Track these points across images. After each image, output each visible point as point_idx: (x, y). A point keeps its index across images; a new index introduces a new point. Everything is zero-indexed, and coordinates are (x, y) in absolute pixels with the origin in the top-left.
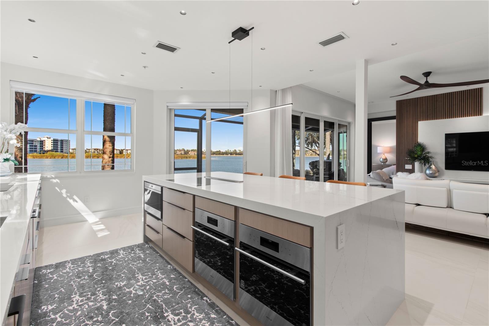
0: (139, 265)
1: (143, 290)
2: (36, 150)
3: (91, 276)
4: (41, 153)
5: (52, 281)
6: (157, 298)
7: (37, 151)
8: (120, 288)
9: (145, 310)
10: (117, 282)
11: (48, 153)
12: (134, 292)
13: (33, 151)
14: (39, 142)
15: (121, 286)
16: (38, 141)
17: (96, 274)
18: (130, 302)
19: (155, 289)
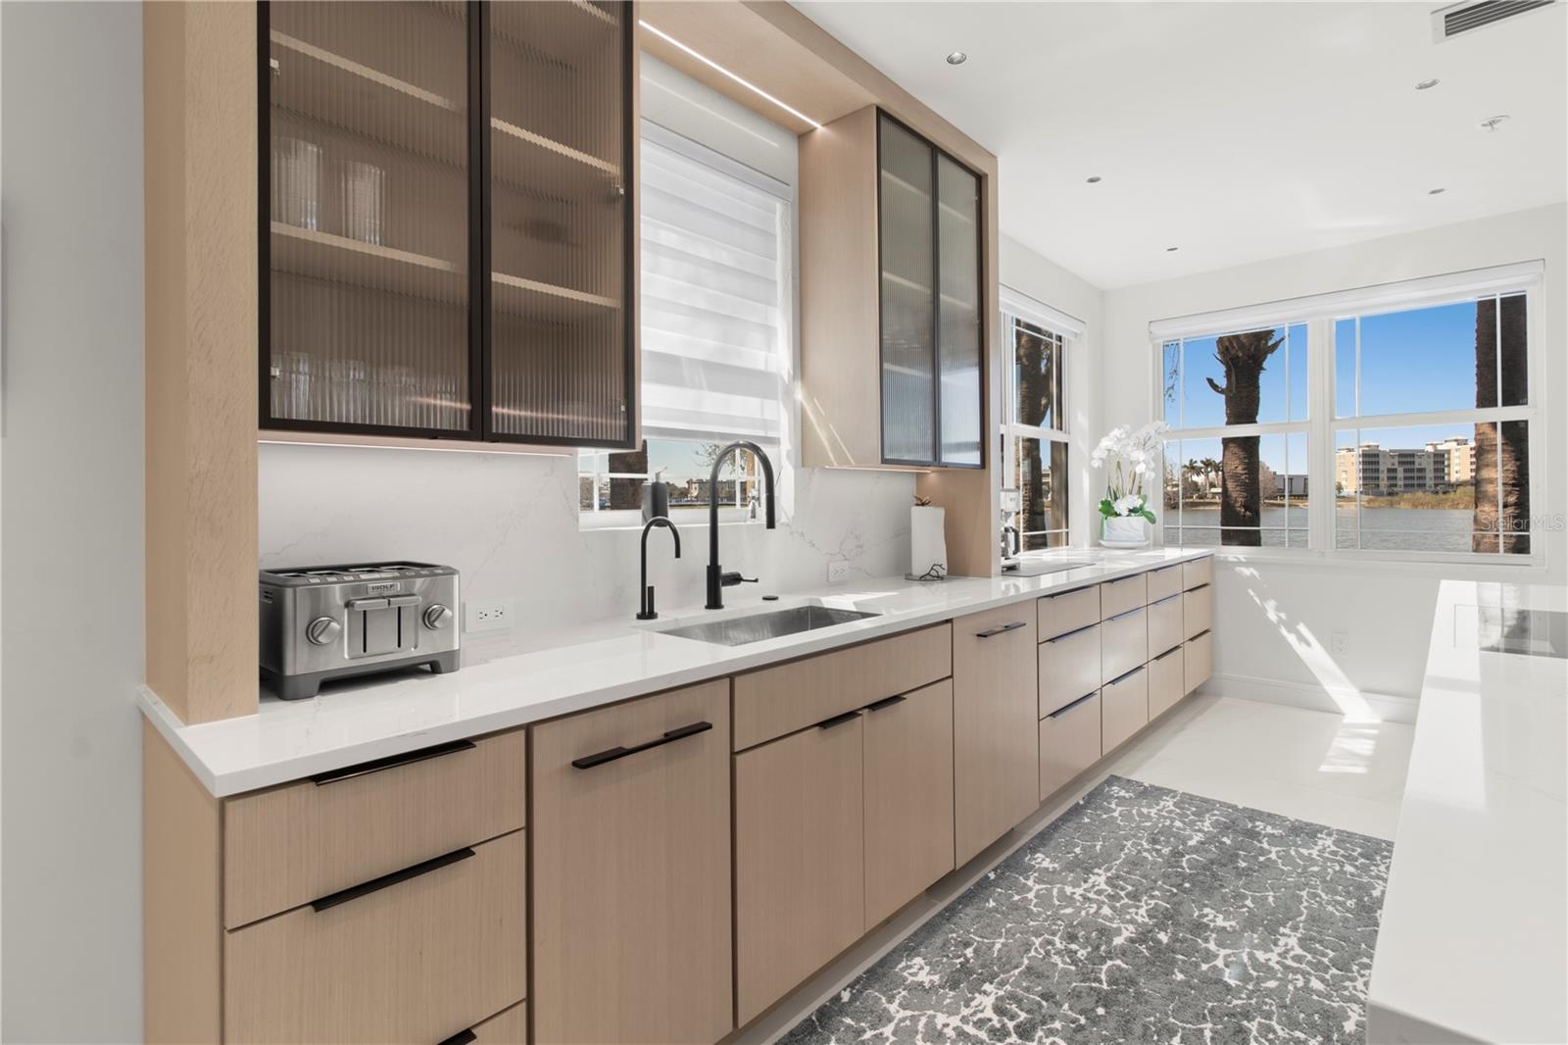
0: (1330, 908)
1: (1245, 978)
2: (1421, 482)
3: (1177, 854)
4: (1437, 493)
5: (1105, 816)
6: (1254, 1033)
7: (1425, 485)
8: (1199, 928)
9: (1184, 1029)
10: (1212, 908)
11: (1458, 491)
12: (1219, 963)
13: (1413, 485)
14: (1432, 456)
15: (1212, 925)
16: (1428, 454)
17: (1195, 856)
18: (1180, 977)
19: (1285, 1007)
